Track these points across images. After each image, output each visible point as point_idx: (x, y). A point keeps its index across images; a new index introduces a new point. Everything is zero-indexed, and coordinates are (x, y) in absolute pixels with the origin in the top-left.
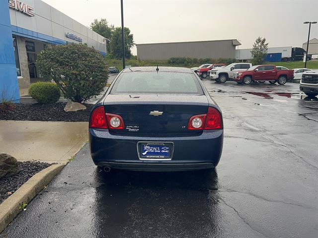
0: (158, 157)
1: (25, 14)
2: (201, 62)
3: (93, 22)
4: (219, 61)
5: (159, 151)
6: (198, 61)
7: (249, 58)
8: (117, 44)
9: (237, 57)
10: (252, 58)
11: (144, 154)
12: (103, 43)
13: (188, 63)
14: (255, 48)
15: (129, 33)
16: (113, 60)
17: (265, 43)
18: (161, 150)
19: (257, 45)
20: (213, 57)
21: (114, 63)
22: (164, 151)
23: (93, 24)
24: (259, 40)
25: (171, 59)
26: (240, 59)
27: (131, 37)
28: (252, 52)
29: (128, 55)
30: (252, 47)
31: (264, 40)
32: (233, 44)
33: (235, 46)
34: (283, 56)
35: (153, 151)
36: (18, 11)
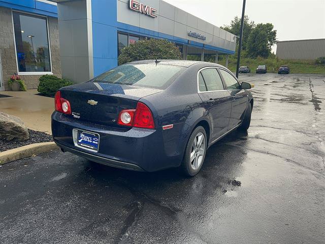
0: (89, 147)
1: (149, 16)
3: (234, 20)
8: (254, 42)
11: (80, 141)
12: (233, 41)
15: (272, 28)
16: (246, 60)
18: (92, 140)
21: (248, 62)
22: (94, 142)
23: (233, 22)
27: (274, 33)
29: (266, 53)
35: (86, 140)
36: (143, 13)
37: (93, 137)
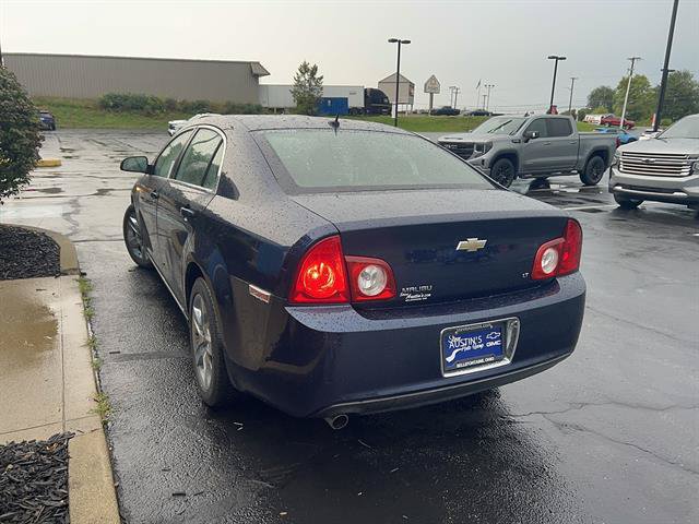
0: (482, 361)
2: (186, 108)
4: (226, 109)
5: (481, 346)
6: (179, 106)
7: (288, 106)
9: (264, 102)
10: (295, 105)
11: (449, 359)
13: (154, 109)
14: (299, 85)
17: (317, 76)
18: (485, 341)
19: (302, 79)
20: (211, 99)
22: (491, 344)
24: (304, 69)
25: (110, 97)
26: (271, 106)
28: (294, 93)
30: (293, 82)
31: (315, 69)
32: (253, 71)
33: (257, 76)
34: (351, 104)
35: (469, 348)
37: (483, 333)
